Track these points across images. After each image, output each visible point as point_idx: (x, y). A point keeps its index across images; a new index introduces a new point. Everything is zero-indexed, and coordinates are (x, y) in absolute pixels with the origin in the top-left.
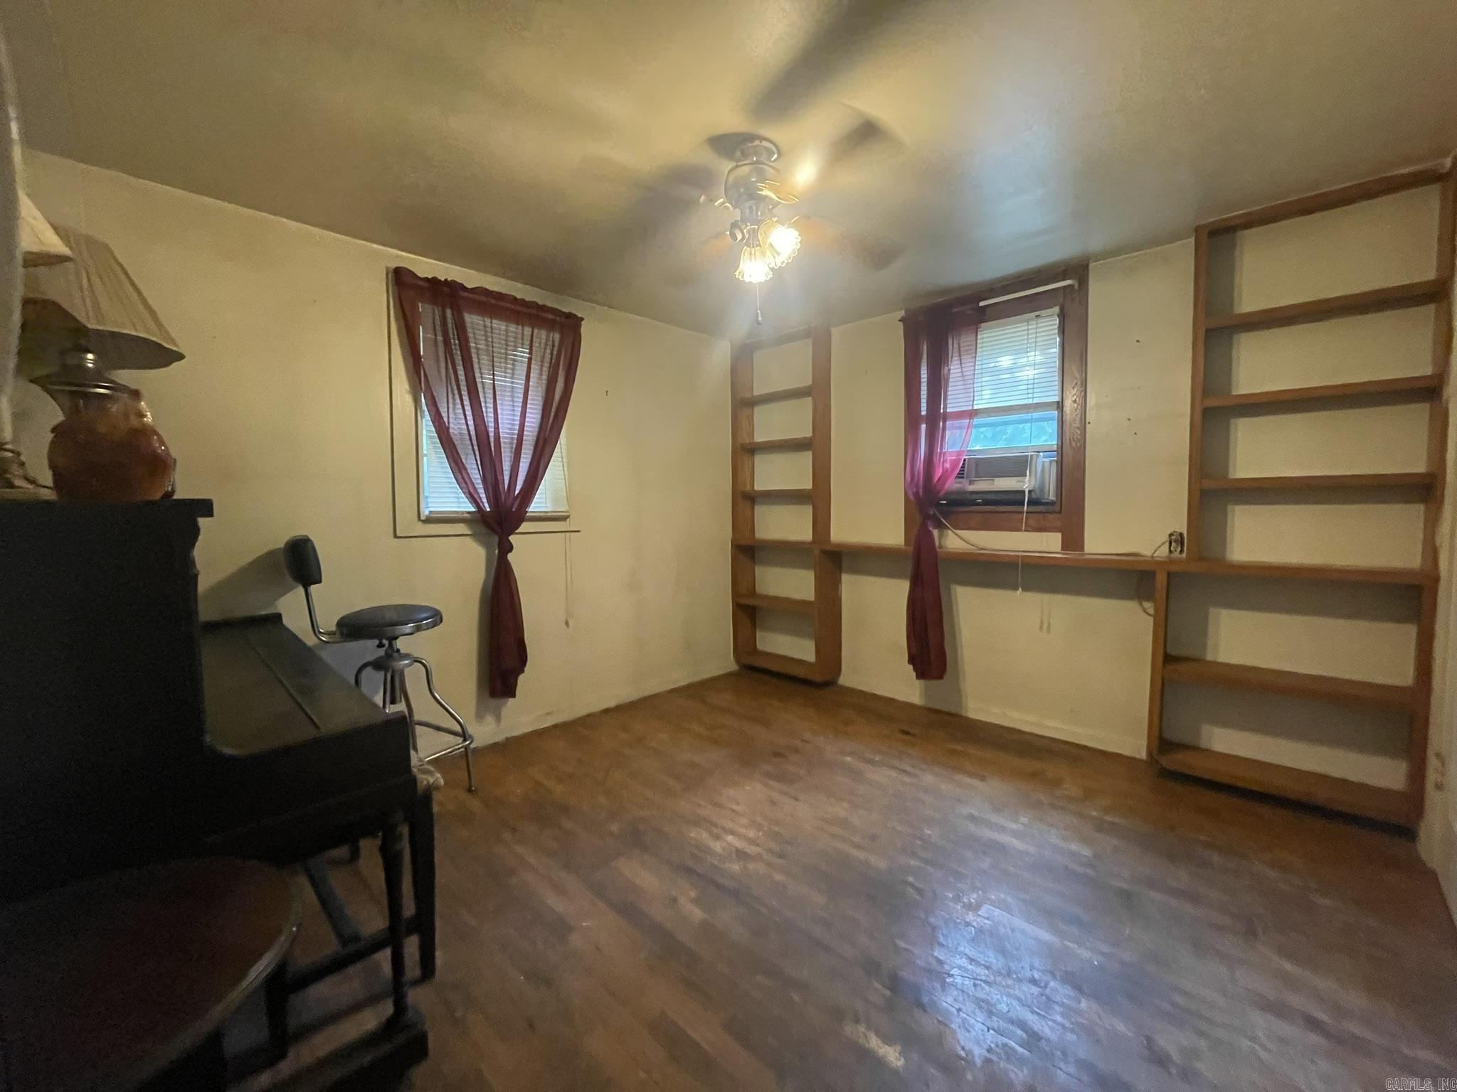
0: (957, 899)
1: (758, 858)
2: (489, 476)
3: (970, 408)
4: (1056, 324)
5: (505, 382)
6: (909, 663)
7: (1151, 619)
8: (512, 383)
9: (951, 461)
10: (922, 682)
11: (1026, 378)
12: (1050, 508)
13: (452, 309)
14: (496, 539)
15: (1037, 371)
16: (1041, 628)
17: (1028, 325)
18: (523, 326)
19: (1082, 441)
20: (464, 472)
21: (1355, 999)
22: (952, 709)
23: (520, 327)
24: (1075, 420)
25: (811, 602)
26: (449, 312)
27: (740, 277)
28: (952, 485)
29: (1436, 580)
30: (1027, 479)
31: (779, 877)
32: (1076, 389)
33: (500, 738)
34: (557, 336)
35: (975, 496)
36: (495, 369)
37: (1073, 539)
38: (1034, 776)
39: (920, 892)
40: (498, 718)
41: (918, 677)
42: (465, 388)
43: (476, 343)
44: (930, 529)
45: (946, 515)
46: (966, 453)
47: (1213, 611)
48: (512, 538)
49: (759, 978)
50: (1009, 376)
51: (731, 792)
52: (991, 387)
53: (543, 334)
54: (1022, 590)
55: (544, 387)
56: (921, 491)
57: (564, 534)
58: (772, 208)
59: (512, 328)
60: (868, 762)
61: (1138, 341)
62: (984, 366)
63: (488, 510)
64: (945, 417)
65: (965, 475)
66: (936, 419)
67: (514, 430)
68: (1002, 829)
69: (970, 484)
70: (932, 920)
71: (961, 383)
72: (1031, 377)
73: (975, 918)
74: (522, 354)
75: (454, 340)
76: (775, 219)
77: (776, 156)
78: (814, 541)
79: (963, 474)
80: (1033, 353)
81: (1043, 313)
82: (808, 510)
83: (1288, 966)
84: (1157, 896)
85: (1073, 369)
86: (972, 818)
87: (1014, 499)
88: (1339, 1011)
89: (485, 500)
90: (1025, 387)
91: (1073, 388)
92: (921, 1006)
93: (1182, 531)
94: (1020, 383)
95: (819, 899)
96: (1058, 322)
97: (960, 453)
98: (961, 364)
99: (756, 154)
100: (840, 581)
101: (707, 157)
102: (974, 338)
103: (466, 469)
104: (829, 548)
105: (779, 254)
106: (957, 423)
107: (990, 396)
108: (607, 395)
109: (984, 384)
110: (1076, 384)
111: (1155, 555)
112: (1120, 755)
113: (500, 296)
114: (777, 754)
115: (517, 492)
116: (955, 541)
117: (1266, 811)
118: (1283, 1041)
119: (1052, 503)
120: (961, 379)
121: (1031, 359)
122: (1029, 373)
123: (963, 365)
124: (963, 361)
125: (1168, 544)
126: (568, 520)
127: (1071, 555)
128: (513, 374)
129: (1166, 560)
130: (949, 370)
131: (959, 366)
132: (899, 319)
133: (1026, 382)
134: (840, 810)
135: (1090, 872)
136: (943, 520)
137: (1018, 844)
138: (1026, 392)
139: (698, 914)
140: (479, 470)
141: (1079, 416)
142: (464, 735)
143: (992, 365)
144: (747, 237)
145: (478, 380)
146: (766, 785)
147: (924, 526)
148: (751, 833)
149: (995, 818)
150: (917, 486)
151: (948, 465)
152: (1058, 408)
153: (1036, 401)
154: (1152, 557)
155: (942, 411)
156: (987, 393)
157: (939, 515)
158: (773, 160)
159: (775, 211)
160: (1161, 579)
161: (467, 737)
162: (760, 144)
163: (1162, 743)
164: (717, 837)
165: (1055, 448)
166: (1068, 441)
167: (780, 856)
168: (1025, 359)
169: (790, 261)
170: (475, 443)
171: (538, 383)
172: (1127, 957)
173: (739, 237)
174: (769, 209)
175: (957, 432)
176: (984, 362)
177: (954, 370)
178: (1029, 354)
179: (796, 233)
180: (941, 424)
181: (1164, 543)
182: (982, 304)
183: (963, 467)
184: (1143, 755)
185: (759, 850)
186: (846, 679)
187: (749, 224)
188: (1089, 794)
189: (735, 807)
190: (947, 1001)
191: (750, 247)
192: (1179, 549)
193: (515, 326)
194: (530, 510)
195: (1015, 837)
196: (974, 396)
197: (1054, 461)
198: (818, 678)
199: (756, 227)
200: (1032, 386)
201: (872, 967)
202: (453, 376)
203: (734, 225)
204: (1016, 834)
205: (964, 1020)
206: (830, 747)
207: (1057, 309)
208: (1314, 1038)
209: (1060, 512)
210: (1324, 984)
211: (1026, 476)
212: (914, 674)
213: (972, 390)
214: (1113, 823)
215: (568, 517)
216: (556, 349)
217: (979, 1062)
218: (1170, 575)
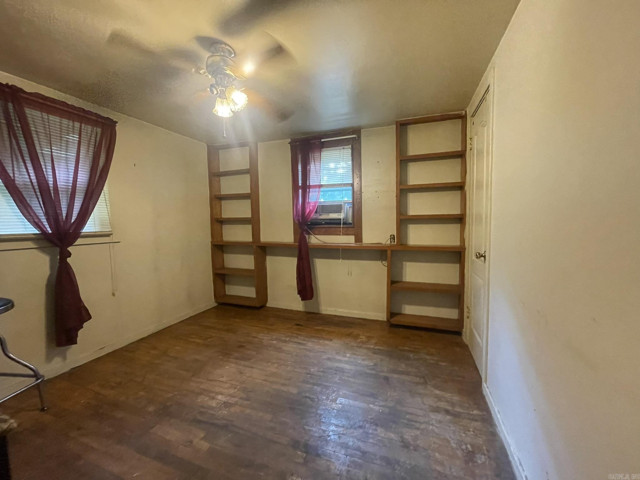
0: (327, 398)
1: (236, 404)
2: (50, 212)
3: (319, 184)
4: (350, 152)
5: (61, 154)
6: (298, 294)
7: (386, 268)
8: (66, 155)
9: (313, 206)
10: (304, 301)
11: (340, 173)
12: (351, 226)
13: (13, 102)
14: (58, 250)
15: (344, 171)
16: (348, 275)
17: (340, 151)
18: (73, 121)
19: (361, 199)
20: (29, 209)
21: (456, 398)
22: (316, 311)
23: (71, 122)
24: (358, 191)
25: (253, 270)
26: (10, 106)
27: (216, 113)
28: (313, 216)
29: (465, 249)
30: (342, 214)
31: (248, 411)
32: (358, 179)
33: (66, 369)
34: (99, 130)
35: (321, 221)
36: (52, 145)
37: (359, 239)
38: (349, 335)
39: (312, 400)
40: (65, 358)
41: (302, 300)
42: (28, 155)
43: (35, 128)
44: (305, 235)
45: (310, 229)
46: (318, 203)
47: (404, 263)
48: (70, 249)
49: (242, 470)
50: (333, 171)
51: (219, 371)
52: (327, 176)
53: (89, 128)
54: (342, 259)
55: (91, 159)
56: (300, 218)
57: (109, 244)
58: (232, 81)
59: (65, 121)
60: (283, 342)
61: (378, 162)
62: (324, 167)
63: (50, 232)
64: (310, 187)
65: (317, 212)
66: (306, 187)
67: (69, 183)
68: (340, 361)
69: (320, 216)
70: (319, 412)
71: (315, 173)
72: (342, 173)
73: (336, 405)
74: (75, 138)
75: (16, 123)
76: (234, 87)
77: (233, 55)
78: (253, 242)
79: (317, 211)
80: (342, 163)
81: (345, 147)
82: (249, 227)
83: (437, 392)
84: (396, 376)
85: (357, 171)
86: (329, 359)
87: (336, 222)
88: (453, 405)
89: (47, 226)
90: (340, 177)
91: (357, 178)
92: (318, 455)
93: (394, 234)
94: (338, 175)
95: (269, 417)
96: (351, 151)
97: (316, 203)
98: (315, 165)
99: (223, 51)
100: (265, 260)
101: (195, 47)
102: (320, 154)
103: (31, 207)
104: (259, 245)
105: (236, 104)
106: (314, 190)
107: (327, 179)
108: (135, 166)
109: (324, 174)
110: (358, 177)
111: (387, 243)
112: (377, 321)
113: (53, 101)
114: (241, 347)
115: (73, 221)
116: (315, 240)
117: (423, 333)
118: (440, 422)
119: (350, 224)
120: (315, 171)
121: (341, 165)
122: (341, 171)
123: (316, 166)
124: (316, 164)
125: (390, 239)
126: (111, 236)
127: (358, 244)
128: (67, 149)
129: (389, 245)
130: (310, 167)
131: (314, 166)
132: (288, 142)
133: (340, 175)
134: (272, 369)
135: (374, 372)
136: (309, 231)
137: (347, 366)
138: (340, 178)
139: (205, 445)
140: (41, 207)
141: (359, 190)
142: (36, 375)
143: (327, 166)
144: (219, 92)
145: (39, 151)
146: (236, 363)
147: (302, 234)
148: (232, 391)
149: (338, 357)
150: (298, 217)
151: (311, 208)
152: (352, 185)
153: (344, 182)
154: (385, 244)
155: (308, 184)
156: (325, 178)
157: (308, 229)
158: (232, 56)
159: (234, 82)
160: (389, 252)
161: (39, 377)
162: (224, 47)
163: (392, 314)
164: (213, 398)
165: (351, 201)
166: (356, 199)
167: (248, 400)
168: (339, 165)
169: (242, 109)
170: (38, 190)
171: (86, 156)
172: (391, 405)
173: (215, 92)
174: (231, 81)
175: (314, 193)
176: (324, 165)
177: (312, 167)
178: (341, 163)
179: (246, 96)
180: (308, 190)
181: (389, 239)
182: (322, 140)
183: (317, 209)
184: (385, 320)
185: (236, 399)
186: (270, 304)
187: (220, 87)
188: (369, 338)
189: (221, 379)
190: (329, 449)
191: (221, 99)
192: (393, 241)
193: (67, 121)
194: (83, 231)
195: (346, 364)
196: (320, 179)
197: (351, 207)
198: (258, 305)
199: (224, 89)
200: (342, 176)
201: (296, 445)
202: (16, 147)
203: (212, 86)
204: (346, 362)
205: (337, 456)
206: (265, 338)
207: (350, 146)
208: (448, 417)
209: (354, 228)
210: (448, 395)
211: (341, 213)
212: (300, 298)
213: (319, 176)
214: (379, 349)
215: (112, 234)
216: (98, 137)
217: (345, 473)
218: (392, 251)
